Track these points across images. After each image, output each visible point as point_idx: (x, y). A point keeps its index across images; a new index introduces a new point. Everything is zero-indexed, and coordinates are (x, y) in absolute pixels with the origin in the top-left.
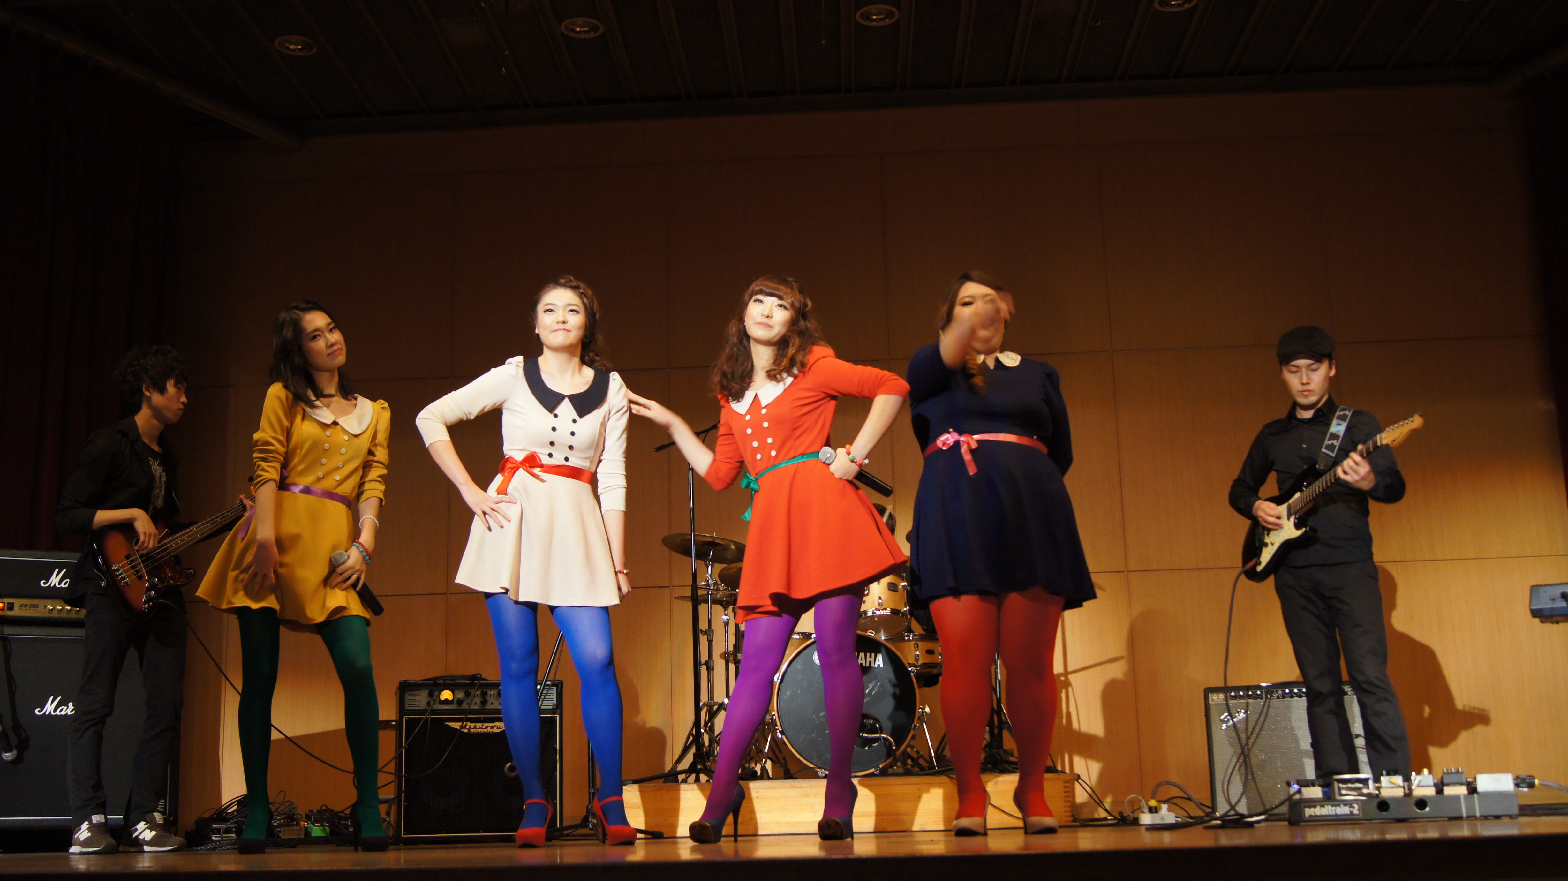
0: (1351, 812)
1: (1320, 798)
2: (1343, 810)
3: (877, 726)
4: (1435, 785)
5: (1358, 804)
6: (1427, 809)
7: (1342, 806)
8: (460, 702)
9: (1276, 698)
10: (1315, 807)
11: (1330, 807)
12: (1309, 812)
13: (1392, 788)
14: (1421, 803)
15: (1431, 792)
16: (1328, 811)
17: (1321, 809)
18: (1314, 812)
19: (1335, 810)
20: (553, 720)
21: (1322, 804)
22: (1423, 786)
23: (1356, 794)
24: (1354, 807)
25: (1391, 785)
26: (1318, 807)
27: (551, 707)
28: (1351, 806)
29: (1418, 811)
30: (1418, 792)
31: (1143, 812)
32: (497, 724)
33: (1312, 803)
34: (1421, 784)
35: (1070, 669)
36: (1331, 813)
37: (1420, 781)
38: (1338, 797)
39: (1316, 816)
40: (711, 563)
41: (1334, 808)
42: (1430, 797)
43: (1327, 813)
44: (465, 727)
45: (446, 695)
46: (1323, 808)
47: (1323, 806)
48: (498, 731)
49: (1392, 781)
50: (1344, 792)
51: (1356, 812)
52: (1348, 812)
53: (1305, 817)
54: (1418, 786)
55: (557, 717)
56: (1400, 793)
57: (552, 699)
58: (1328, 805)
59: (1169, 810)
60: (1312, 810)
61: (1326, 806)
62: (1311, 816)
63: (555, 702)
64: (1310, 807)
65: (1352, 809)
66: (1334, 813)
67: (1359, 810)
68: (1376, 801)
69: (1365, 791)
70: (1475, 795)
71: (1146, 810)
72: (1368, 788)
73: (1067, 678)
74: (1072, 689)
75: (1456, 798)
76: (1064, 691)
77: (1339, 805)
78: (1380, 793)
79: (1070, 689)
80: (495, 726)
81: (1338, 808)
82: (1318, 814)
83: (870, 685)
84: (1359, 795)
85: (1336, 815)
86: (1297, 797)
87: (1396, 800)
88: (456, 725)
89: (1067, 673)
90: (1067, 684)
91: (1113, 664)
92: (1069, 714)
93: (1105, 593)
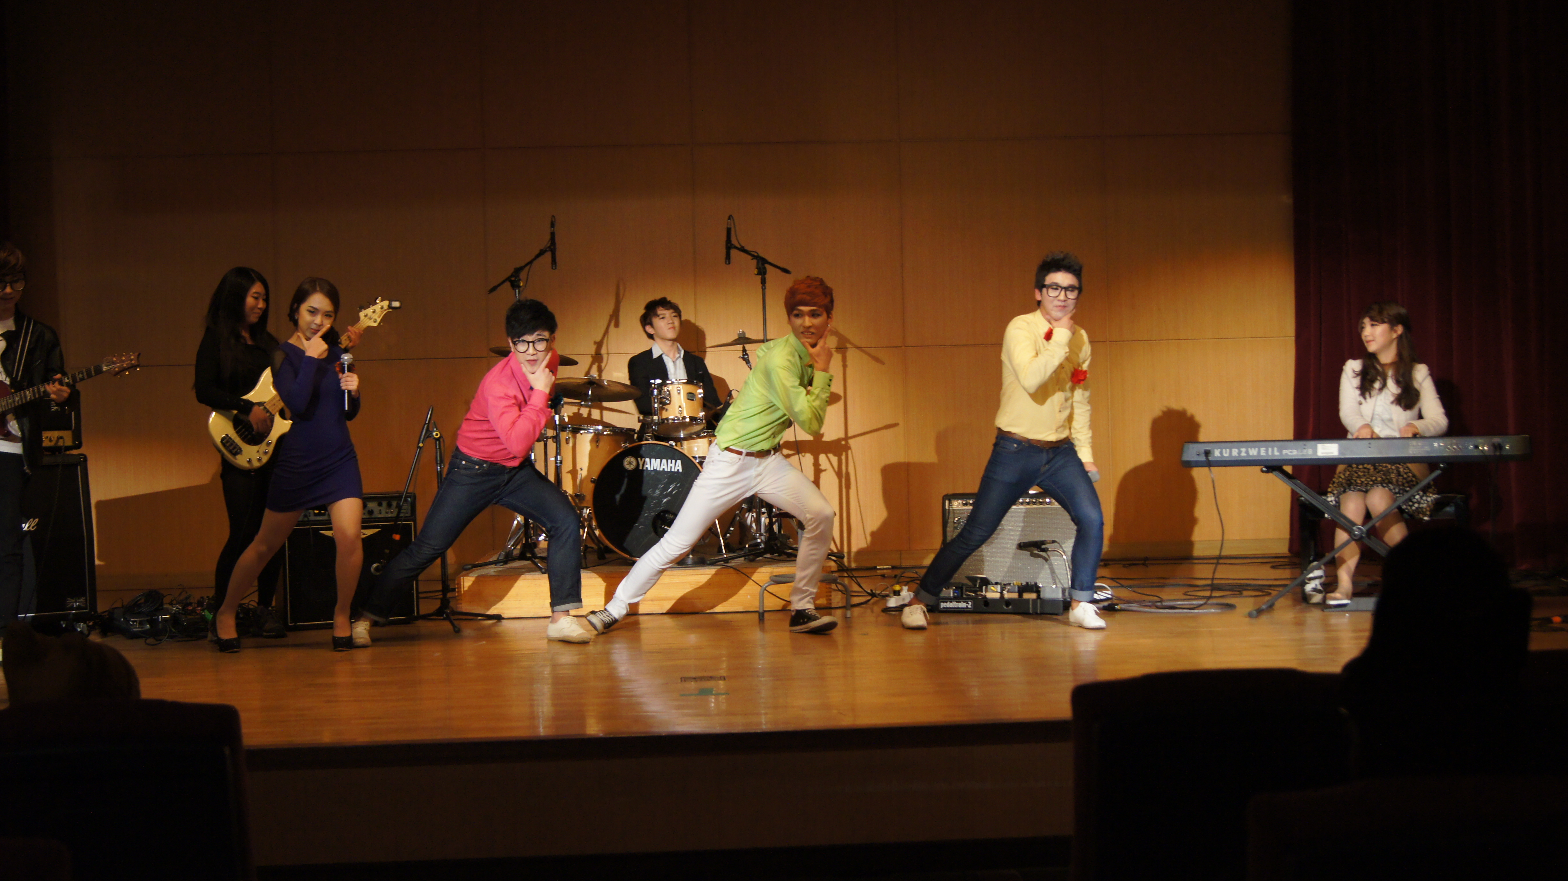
0: (967, 606)
1: (950, 597)
2: (963, 605)
4: (1018, 592)
5: (972, 602)
7: (962, 602)
10: (946, 602)
11: (955, 602)
12: (942, 605)
14: (1008, 603)
15: (1015, 596)
16: (954, 605)
17: (950, 604)
18: (946, 606)
19: (958, 605)
20: (409, 526)
21: (952, 600)
24: (968, 604)
25: (994, 592)
26: (949, 602)
27: (407, 515)
29: (1006, 608)
30: (1008, 596)
34: (1010, 591)
35: (850, 434)
36: (955, 607)
39: (947, 608)
41: (957, 603)
42: (1014, 599)
43: (953, 607)
47: (951, 602)
50: (968, 593)
51: (970, 607)
52: (965, 607)
53: (941, 608)
56: (998, 596)
57: (406, 511)
60: (945, 604)
61: (953, 602)
62: (944, 608)
64: (943, 602)
65: (967, 605)
67: (971, 605)
68: (983, 599)
69: (978, 594)
70: (1039, 600)
72: (982, 592)
73: (847, 443)
74: (852, 453)
75: (1028, 601)
76: (844, 454)
77: (960, 602)
78: (986, 595)
79: (850, 452)
82: (948, 607)
84: (975, 596)
85: (958, 608)
87: (994, 600)
89: (847, 438)
90: (847, 448)
91: (888, 430)
92: (847, 475)
93: (883, 366)
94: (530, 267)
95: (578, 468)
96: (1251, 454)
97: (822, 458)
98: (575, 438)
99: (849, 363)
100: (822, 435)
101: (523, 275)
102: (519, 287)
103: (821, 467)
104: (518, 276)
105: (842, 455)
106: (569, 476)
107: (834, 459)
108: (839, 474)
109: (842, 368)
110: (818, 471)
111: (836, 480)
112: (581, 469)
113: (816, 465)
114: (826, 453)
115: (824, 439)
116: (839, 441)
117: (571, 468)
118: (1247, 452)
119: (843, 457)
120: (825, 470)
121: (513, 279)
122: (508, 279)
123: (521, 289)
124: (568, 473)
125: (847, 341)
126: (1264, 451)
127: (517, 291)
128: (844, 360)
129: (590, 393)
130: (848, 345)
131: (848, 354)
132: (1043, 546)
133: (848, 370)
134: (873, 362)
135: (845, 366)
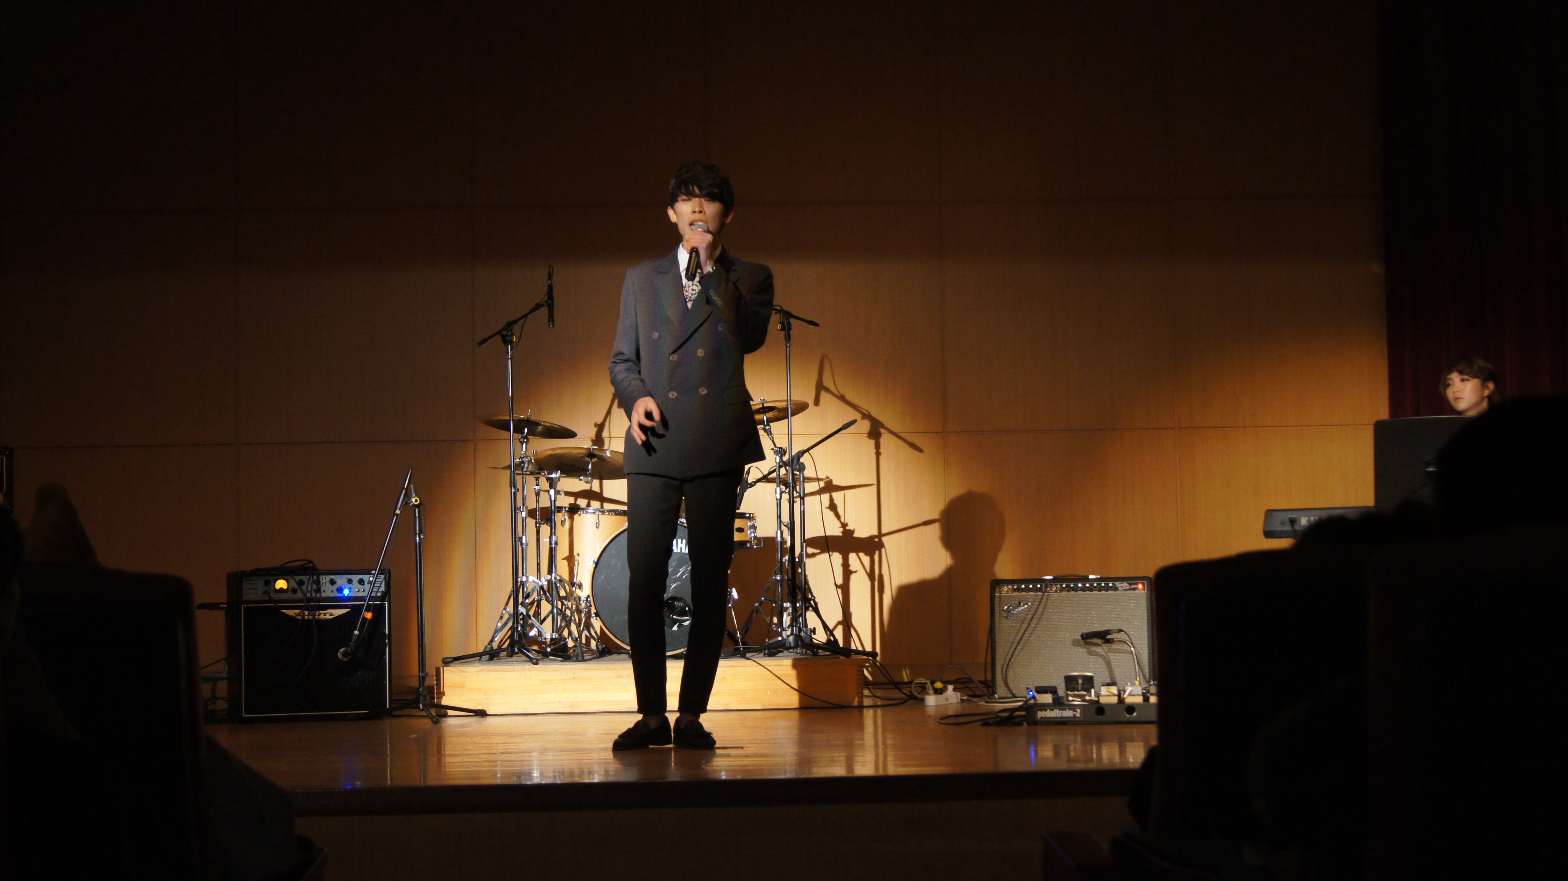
0: (1074, 715)
1: (1052, 703)
2: (1068, 713)
3: (687, 609)
4: (1144, 695)
5: (1080, 709)
6: (1135, 714)
7: (1067, 710)
8: (294, 591)
9: (1054, 591)
10: (1045, 710)
11: (1058, 711)
12: (1041, 714)
13: (1108, 696)
14: (1131, 709)
15: (1139, 700)
16: (1056, 714)
17: (1050, 712)
18: (1045, 715)
19: (1062, 714)
20: (382, 607)
21: (1053, 708)
22: (1133, 695)
23: (1080, 700)
24: (1076, 712)
25: (1108, 694)
26: (1049, 710)
27: (380, 594)
29: (1127, 715)
30: (1129, 700)
31: (929, 694)
32: (329, 611)
33: (1044, 707)
34: (1133, 693)
35: (884, 531)
36: (1058, 716)
37: (1131, 691)
38: (1066, 702)
39: (1046, 717)
40: (525, 440)
41: (1061, 712)
42: (1139, 705)
43: (1055, 716)
44: (299, 615)
45: (281, 584)
46: (1052, 712)
47: (1052, 710)
48: (331, 617)
49: (1109, 690)
50: (1070, 698)
51: (1078, 715)
52: (1072, 715)
53: (1038, 718)
54: (1130, 695)
55: (385, 604)
56: (1115, 700)
57: (380, 587)
58: (1056, 709)
59: (955, 690)
60: (1043, 712)
61: (1055, 710)
62: (1042, 718)
63: (383, 589)
65: (1075, 713)
66: (1060, 716)
67: (1080, 714)
68: (1096, 706)
69: (1087, 698)
71: (931, 692)
72: (1090, 696)
73: (880, 540)
74: (886, 551)
76: (877, 553)
77: (1065, 710)
78: (1099, 699)
79: (883, 550)
80: (328, 613)
82: (1048, 716)
83: (680, 570)
84: (1082, 701)
85: (1062, 717)
86: (1032, 701)
87: (1110, 706)
88: (291, 613)
89: (880, 535)
90: (881, 545)
91: (928, 527)
92: (881, 577)
93: (921, 454)
94: (525, 320)
95: (575, 554)
97: (852, 557)
98: (572, 519)
99: (881, 450)
100: (852, 532)
101: (516, 328)
102: (511, 342)
103: (851, 568)
104: (511, 330)
105: (874, 554)
106: (566, 563)
107: (866, 560)
108: (871, 575)
109: (874, 457)
110: (847, 573)
111: (868, 583)
112: (578, 555)
113: (846, 565)
114: (857, 552)
115: (855, 535)
116: (872, 538)
117: (567, 554)
119: (876, 557)
120: (855, 572)
121: (505, 333)
122: (499, 333)
123: (513, 344)
124: (563, 559)
125: (882, 426)
127: (509, 346)
128: (877, 446)
129: (590, 468)
130: (882, 430)
131: (882, 440)
132: (1109, 637)
133: (882, 458)
134: (910, 450)
135: (878, 454)
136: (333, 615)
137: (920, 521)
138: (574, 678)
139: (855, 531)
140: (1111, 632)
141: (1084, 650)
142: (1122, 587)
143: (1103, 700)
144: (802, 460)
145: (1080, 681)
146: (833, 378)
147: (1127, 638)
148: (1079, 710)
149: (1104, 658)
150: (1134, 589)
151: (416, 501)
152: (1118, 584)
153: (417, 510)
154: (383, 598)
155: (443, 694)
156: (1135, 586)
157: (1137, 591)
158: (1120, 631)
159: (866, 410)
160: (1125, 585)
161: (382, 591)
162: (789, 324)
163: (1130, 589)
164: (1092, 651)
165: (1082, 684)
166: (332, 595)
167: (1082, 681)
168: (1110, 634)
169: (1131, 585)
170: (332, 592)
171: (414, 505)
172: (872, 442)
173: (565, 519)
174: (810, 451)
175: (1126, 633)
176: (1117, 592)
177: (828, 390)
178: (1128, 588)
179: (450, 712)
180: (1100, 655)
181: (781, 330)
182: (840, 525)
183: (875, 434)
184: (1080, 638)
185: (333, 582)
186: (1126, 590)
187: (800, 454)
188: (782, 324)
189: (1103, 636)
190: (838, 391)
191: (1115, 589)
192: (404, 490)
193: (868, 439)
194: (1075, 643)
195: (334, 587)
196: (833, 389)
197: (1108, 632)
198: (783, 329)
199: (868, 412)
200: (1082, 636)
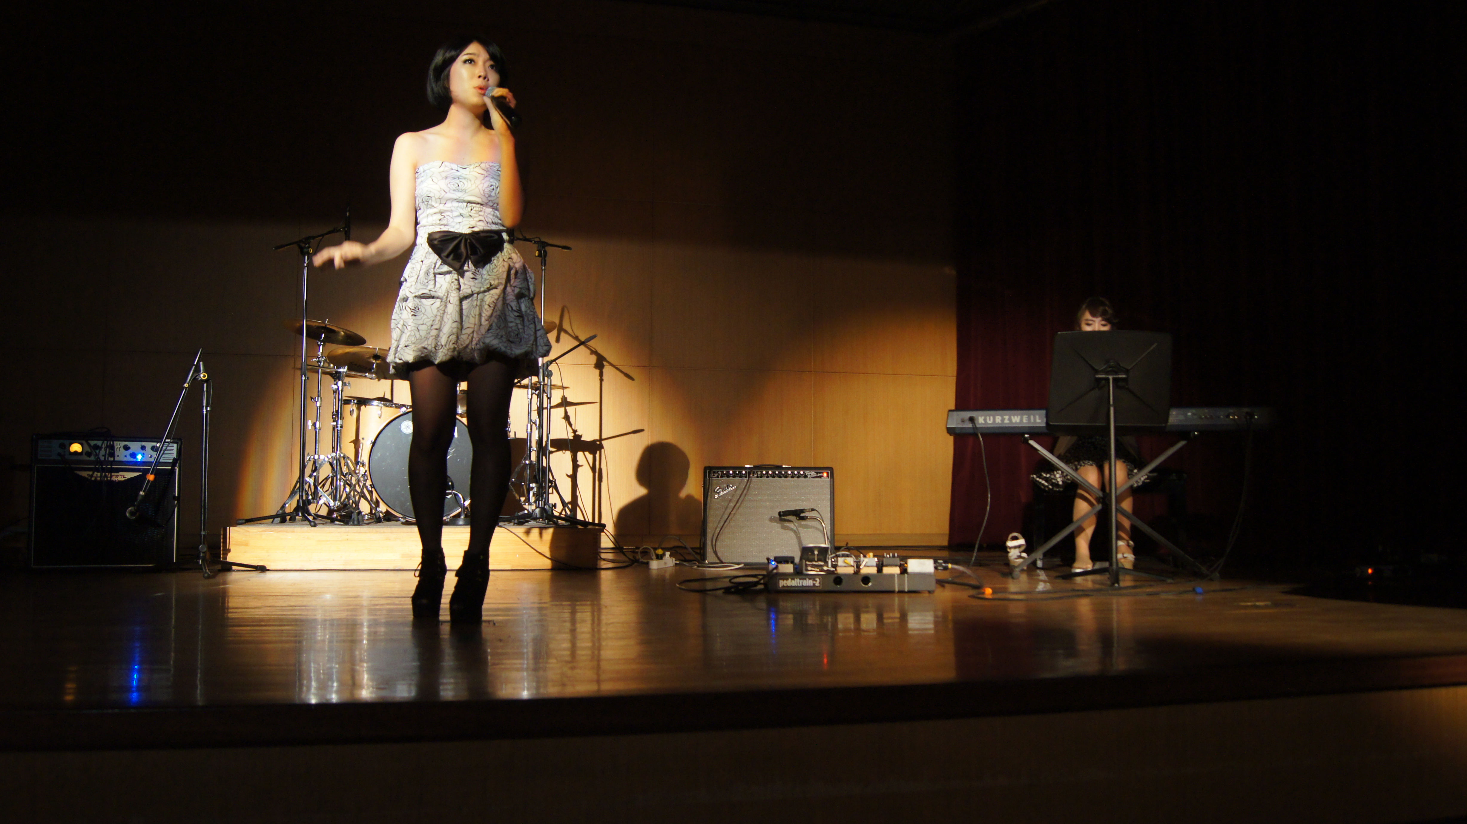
0: (814, 584)
1: (792, 573)
2: (808, 583)
4: (877, 566)
5: (819, 578)
6: (870, 584)
7: (807, 579)
8: (89, 454)
9: (756, 477)
10: (787, 579)
11: (798, 580)
12: (782, 583)
13: (845, 566)
14: (866, 579)
15: (873, 570)
16: (797, 584)
17: (791, 581)
18: (786, 584)
19: (802, 583)
20: (173, 471)
21: (793, 577)
22: (868, 566)
23: (818, 570)
24: (816, 581)
25: (845, 564)
26: (790, 580)
27: (171, 461)
28: (814, 580)
29: (864, 585)
30: (864, 571)
31: (652, 559)
32: (121, 473)
33: (785, 576)
34: (867, 564)
35: (603, 437)
36: (799, 585)
37: (866, 563)
38: (805, 572)
39: (787, 586)
40: (322, 343)
41: (801, 581)
42: (873, 575)
43: (796, 585)
44: (92, 476)
45: (76, 447)
46: (793, 581)
47: (793, 579)
48: (122, 479)
49: (846, 561)
50: (809, 568)
51: (817, 584)
52: (811, 585)
53: (779, 587)
54: (865, 566)
55: (176, 469)
56: (851, 570)
57: (172, 454)
58: (797, 578)
59: (671, 556)
60: (785, 581)
61: (796, 579)
62: (783, 586)
63: (175, 456)
64: (783, 580)
65: (815, 582)
66: (801, 585)
67: (820, 583)
68: (833, 577)
69: (825, 568)
70: (906, 575)
71: (654, 557)
72: (828, 567)
73: (601, 444)
75: (892, 576)
76: (598, 452)
77: (805, 579)
78: (836, 570)
79: (603, 450)
80: (120, 475)
81: (805, 581)
82: (789, 585)
84: (821, 571)
85: (803, 587)
86: (775, 571)
87: (847, 575)
88: (85, 474)
89: (601, 440)
90: (601, 447)
91: (636, 435)
92: (600, 470)
93: (633, 382)
94: (322, 238)
95: (360, 438)
96: (1014, 421)
97: (580, 454)
98: (359, 409)
99: (604, 378)
100: (581, 436)
103: (578, 463)
104: (309, 244)
105: (596, 453)
106: (352, 445)
107: (590, 457)
108: (593, 469)
109: (599, 382)
110: (576, 466)
111: (591, 474)
112: (363, 439)
113: (574, 460)
114: (583, 451)
115: (582, 439)
116: (594, 441)
118: (1010, 419)
119: (597, 456)
120: (582, 466)
121: (303, 245)
122: (297, 243)
124: (351, 442)
125: (605, 359)
126: (1027, 419)
128: (601, 375)
129: (374, 367)
130: (605, 363)
131: (604, 370)
132: (802, 515)
133: (604, 383)
134: (625, 378)
135: (601, 380)
136: (125, 478)
137: (630, 431)
138: (348, 539)
139: (583, 436)
140: (805, 511)
141: (779, 525)
142: (810, 474)
143: (840, 570)
144: (550, 368)
145: (816, 552)
146: (571, 324)
147: (819, 516)
148: (818, 580)
149: (795, 532)
150: (820, 477)
151: (204, 376)
152: (807, 473)
153: (205, 385)
154: (174, 464)
155: (229, 551)
156: (821, 475)
157: (823, 479)
158: (813, 510)
159: (594, 348)
160: (813, 473)
161: (174, 458)
162: (545, 252)
163: (817, 477)
164: (785, 526)
165: (817, 555)
166: (125, 459)
167: (819, 552)
168: (804, 512)
169: (817, 473)
170: (126, 456)
171: (202, 380)
172: (598, 371)
173: (353, 410)
174: (556, 361)
175: (818, 512)
176: (806, 479)
177: (566, 332)
178: (816, 476)
179: (234, 568)
180: (792, 530)
181: (538, 256)
182: (572, 431)
183: (600, 365)
184: (777, 516)
185: (126, 448)
186: (814, 477)
187: (549, 363)
188: (540, 251)
189: (798, 514)
190: (574, 334)
191: (806, 476)
192: (194, 367)
193: (594, 369)
194: (772, 519)
195: (128, 453)
196: (570, 331)
197: (802, 511)
198: (540, 255)
199: (595, 349)
200: (779, 513)
